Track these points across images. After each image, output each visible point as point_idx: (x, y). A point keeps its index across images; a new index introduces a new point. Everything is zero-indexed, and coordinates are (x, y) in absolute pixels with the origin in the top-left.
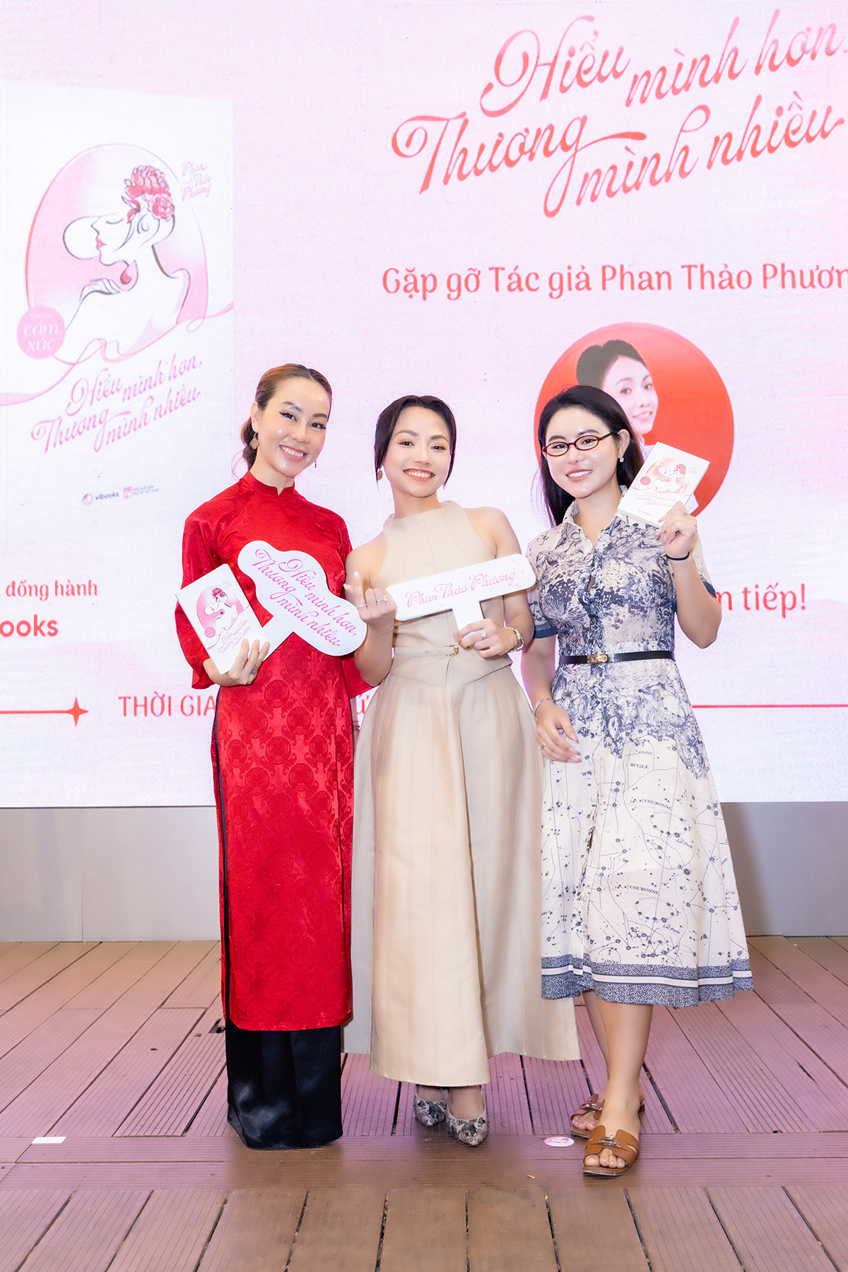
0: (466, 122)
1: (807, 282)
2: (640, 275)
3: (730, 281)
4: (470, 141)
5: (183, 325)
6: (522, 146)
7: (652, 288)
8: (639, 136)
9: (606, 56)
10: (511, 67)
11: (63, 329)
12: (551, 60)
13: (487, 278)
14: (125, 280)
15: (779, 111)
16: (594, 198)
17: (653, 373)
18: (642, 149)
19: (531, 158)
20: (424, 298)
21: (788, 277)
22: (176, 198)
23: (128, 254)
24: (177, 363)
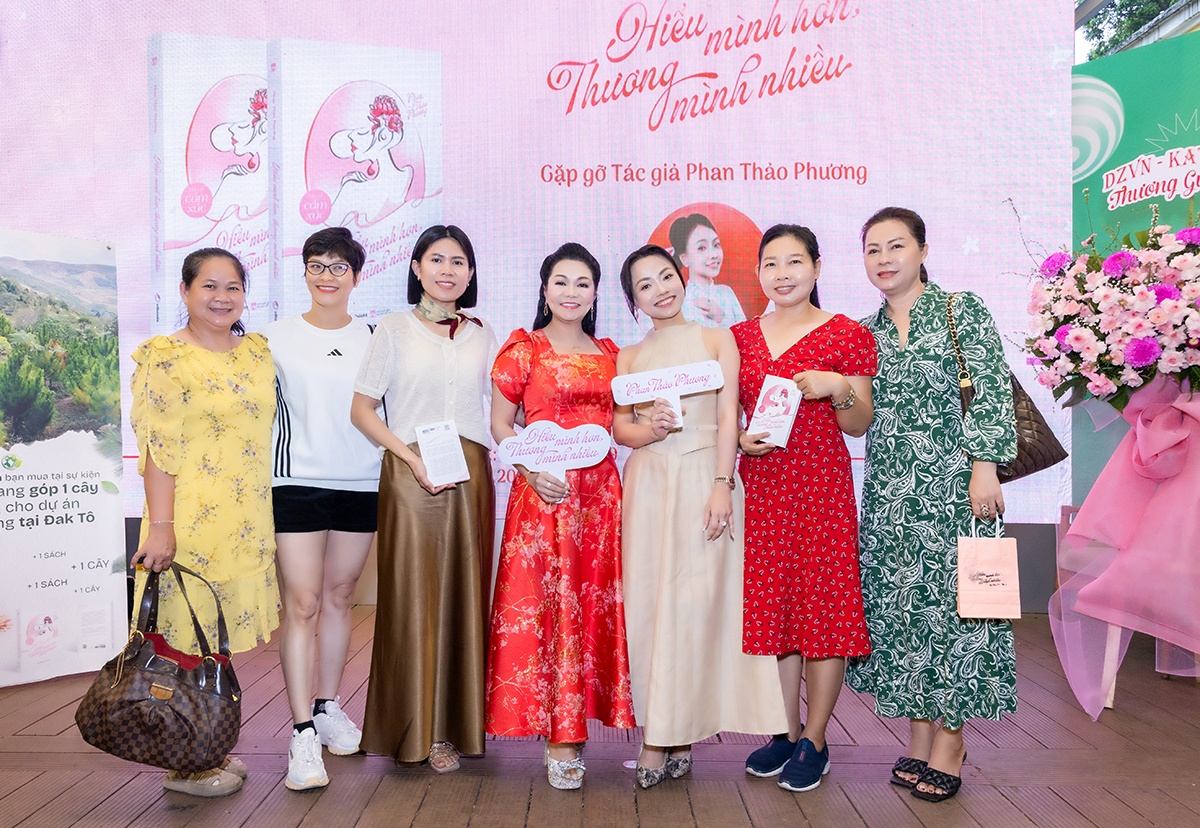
0: (597, 66)
1: (824, 176)
2: (713, 170)
3: (772, 174)
4: (600, 79)
5: (408, 204)
6: (635, 82)
7: (720, 179)
8: (714, 76)
9: (691, 20)
10: (627, 28)
11: (330, 205)
12: (654, 24)
13: (611, 171)
14: (370, 172)
15: (808, 59)
16: (682, 118)
17: (720, 235)
18: (714, 85)
19: (640, 91)
20: (569, 185)
21: (812, 171)
22: (403, 118)
23: (372, 155)
24: (405, 228)
